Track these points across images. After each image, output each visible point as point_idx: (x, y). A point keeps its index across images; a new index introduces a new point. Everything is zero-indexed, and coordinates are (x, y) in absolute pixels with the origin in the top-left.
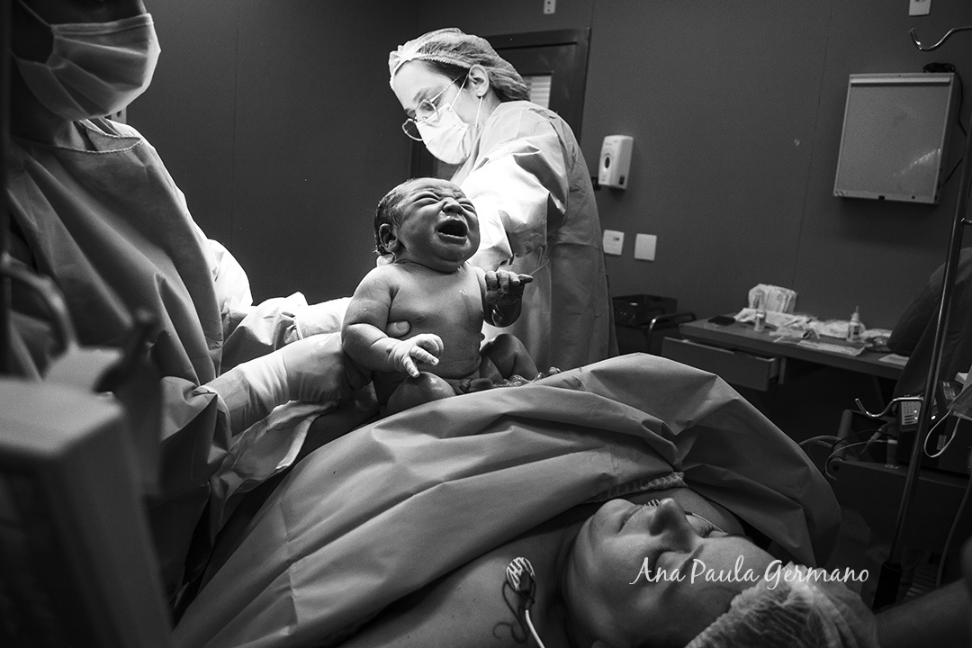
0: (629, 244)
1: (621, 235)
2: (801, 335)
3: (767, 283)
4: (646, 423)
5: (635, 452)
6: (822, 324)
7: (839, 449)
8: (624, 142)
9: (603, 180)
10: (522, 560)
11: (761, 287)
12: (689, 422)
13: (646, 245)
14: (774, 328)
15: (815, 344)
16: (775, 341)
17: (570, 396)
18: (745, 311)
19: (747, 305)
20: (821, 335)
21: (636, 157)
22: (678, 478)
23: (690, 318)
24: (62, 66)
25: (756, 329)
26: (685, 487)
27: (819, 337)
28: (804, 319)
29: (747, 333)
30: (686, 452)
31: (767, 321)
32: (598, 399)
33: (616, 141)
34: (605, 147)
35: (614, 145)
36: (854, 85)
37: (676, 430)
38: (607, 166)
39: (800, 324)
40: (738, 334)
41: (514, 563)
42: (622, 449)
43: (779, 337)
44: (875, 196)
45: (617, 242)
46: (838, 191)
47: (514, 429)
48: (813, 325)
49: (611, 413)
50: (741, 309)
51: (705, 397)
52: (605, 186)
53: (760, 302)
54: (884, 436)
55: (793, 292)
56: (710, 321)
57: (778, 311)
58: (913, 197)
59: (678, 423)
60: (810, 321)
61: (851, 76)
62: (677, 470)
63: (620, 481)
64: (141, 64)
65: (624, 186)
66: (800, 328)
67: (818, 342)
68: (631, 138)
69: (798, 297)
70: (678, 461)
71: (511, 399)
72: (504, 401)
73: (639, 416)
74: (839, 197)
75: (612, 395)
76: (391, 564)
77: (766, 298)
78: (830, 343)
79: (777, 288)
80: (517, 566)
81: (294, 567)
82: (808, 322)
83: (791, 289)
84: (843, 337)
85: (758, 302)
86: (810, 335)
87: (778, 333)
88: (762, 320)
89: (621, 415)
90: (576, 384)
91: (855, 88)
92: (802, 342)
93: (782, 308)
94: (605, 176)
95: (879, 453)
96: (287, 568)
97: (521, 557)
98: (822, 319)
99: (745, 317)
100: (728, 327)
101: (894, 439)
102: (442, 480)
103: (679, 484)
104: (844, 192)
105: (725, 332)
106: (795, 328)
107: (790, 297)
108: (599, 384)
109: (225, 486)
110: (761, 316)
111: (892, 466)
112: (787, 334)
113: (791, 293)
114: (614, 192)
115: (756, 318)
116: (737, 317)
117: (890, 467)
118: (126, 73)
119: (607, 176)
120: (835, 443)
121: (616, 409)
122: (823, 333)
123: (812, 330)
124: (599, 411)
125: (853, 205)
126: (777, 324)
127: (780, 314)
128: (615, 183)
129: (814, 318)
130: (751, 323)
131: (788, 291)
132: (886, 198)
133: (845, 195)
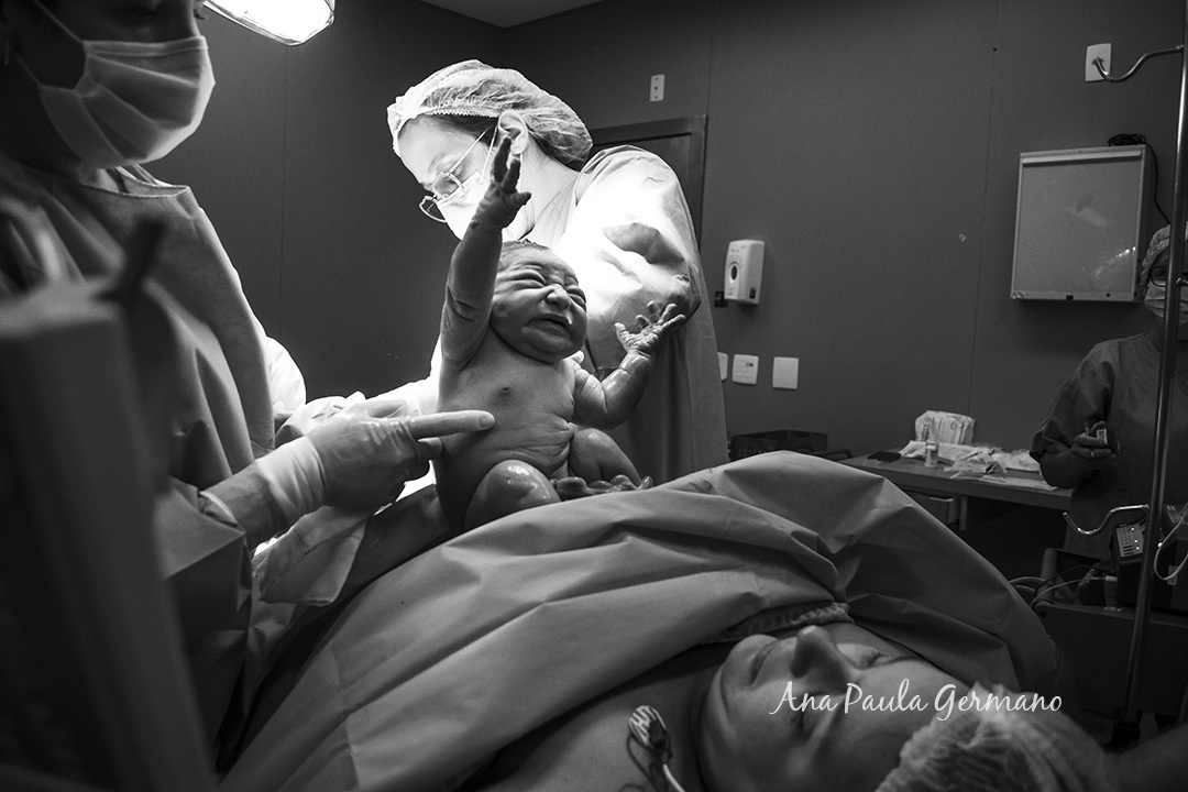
0: (766, 370)
1: (755, 360)
2: (984, 469)
3: (937, 410)
4: (796, 534)
5: (784, 572)
6: (1008, 455)
7: (1043, 592)
8: (753, 248)
9: (730, 294)
10: (647, 708)
11: (930, 414)
12: (851, 537)
13: (786, 370)
14: (949, 463)
15: (1002, 479)
16: (952, 477)
17: (699, 501)
18: (912, 444)
19: (914, 439)
20: (1008, 469)
21: (769, 265)
22: (839, 610)
23: (845, 455)
24: (92, 94)
25: (928, 464)
26: (850, 622)
27: (1005, 472)
28: (986, 451)
29: (917, 469)
30: (850, 577)
31: (940, 455)
32: (734, 504)
33: (743, 247)
34: (730, 253)
35: (741, 251)
36: (1025, 165)
37: (834, 548)
38: (734, 277)
39: (982, 456)
40: (905, 471)
41: (638, 713)
42: (767, 569)
43: (956, 472)
44: (1063, 297)
45: (750, 368)
46: (1017, 293)
47: (630, 539)
48: (997, 457)
49: (751, 522)
50: (908, 443)
51: (871, 506)
52: (733, 301)
53: (930, 431)
54: (1100, 573)
55: (970, 419)
56: (869, 458)
57: (952, 442)
58: (1108, 295)
59: (838, 538)
60: (993, 452)
61: (1022, 154)
62: (839, 600)
63: (767, 604)
64: (191, 95)
65: (756, 301)
66: (982, 461)
67: (1005, 476)
68: (762, 243)
69: (975, 424)
70: (840, 587)
71: (625, 506)
72: (616, 508)
73: (786, 526)
74: (1017, 299)
75: (750, 500)
76: (478, 706)
77: (937, 427)
78: (1020, 477)
79: (949, 414)
80: (642, 717)
81: (351, 719)
82: (990, 455)
83: (968, 415)
84: (1035, 469)
85: (928, 433)
86: (994, 469)
87: (955, 467)
88: (934, 453)
89: (765, 524)
90: (707, 487)
91: (1027, 170)
92: (985, 476)
93: (957, 439)
94: (732, 289)
95: (1095, 594)
96: (343, 720)
97: (645, 705)
98: (1007, 449)
99: (912, 451)
100: (892, 464)
101: (1114, 575)
102: (543, 600)
103: (841, 618)
104: (1024, 293)
105: (890, 469)
106: (975, 462)
107: (967, 424)
108: (734, 488)
109: (260, 636)
110: (933, 448)
111: (1113, 608)
112: (966, 469)
113: (968, 420)
114: (744, 307)
115: (927, 451)
116: (902, 452)
117: (1111, 610)
118: (173, 107)
119: (734, 289)
120: (1037, 586)
121: (757, 516)
122: (1010, 467)
123: (996, 463)
124: (737, 519)
125: (1034, 308)
126: (953, 458)
127: (956, 445)
128: (745, 297)
129: (998, 449)
130: (920, 459)
131: (963, 417)
132: (1075, 298)
133: (1026, 297)
